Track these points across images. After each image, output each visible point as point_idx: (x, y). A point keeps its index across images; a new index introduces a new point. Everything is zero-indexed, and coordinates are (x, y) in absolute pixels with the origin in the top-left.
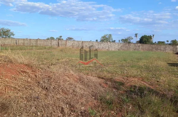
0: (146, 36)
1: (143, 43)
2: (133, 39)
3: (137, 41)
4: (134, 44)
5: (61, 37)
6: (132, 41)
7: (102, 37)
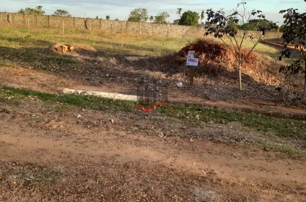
0: (191, 12)
1: (186, 24)
2: (169, 16)
3: (175, 21)
4: (171, 24)
5: (40, 7)
6: (167, 20)
7: (132, 13)
